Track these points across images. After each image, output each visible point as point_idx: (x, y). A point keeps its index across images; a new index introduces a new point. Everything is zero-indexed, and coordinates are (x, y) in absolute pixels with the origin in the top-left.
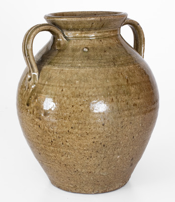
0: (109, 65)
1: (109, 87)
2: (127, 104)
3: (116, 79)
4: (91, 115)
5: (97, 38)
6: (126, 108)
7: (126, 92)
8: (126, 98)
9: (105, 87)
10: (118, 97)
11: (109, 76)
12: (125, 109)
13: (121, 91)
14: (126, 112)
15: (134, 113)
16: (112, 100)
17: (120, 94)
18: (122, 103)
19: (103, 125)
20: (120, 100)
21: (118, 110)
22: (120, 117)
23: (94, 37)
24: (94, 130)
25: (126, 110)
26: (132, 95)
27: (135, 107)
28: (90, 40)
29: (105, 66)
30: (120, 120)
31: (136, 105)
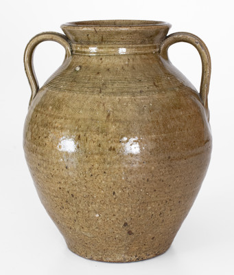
0: (93, 92)
1: (79, 120)
2: (100, 146)
3: (92, 110)
4: (53, 151)
5: (98, 55)
6: (97, 152)
7: (100, 130)
8: (100, 137)
9: (74, 118)
10: (87, 135)
11: (85, 107)
12: (95, 152)
13: (94, 128)
14: (96, 157)
15: (109, 160)
16: (79, 137)
17: (91, 131)
18: (92, 144)
19: (67, 168)
20: (89, 139)
21: (85, 152)
22: (88, 162)
23: (95, 53)
24: (58, 172)
25: (97, 154)
26: (110, 136)
27: (111, 152)
28: (89, 56)
29: (86, 92)
30: (87, 166)
31: (114, 149)
